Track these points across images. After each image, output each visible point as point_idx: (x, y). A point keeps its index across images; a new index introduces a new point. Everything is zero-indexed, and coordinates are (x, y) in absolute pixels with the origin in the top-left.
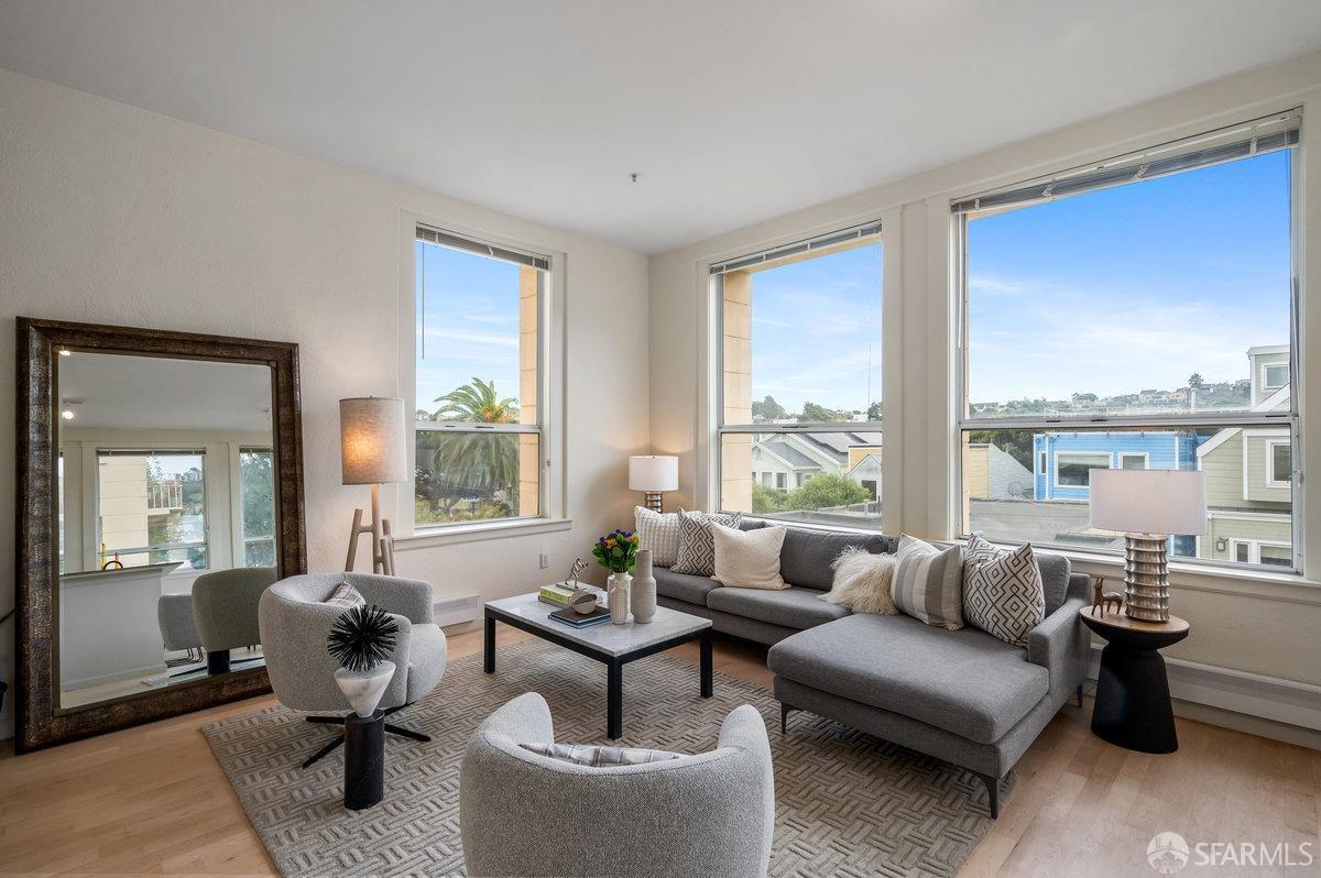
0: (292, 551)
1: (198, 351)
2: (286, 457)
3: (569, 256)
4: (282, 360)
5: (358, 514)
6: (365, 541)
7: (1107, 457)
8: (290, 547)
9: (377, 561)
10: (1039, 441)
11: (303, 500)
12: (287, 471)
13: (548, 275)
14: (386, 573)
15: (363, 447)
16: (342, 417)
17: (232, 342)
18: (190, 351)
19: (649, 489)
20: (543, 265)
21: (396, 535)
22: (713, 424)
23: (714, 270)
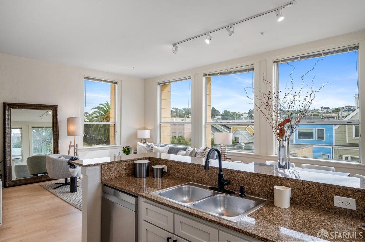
0: (56, 151)
1: (37, 108)
2: (55, 130)
3: (122, 80)
4: (54, 109)
5: (71, 142)
6: (72, 148)
7: (313, 129)
8: (56, 150)
9: (75, 153)
11: (59, 139)
12: (55, 133)
13: (117, 85)
14: (77, 156)
15: (72, 128)
16: (67, 122)
17: (44, 106)
18: (35, 108)
19: (143, 138)
20: (115, 83)
21: (79, 148)
22: (158, 122)
23: (159, 84)
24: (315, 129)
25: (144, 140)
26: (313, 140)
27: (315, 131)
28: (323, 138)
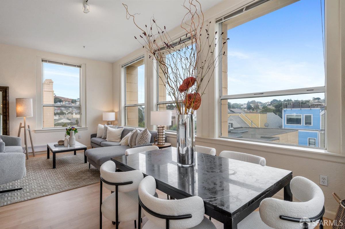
3: (87, 64)
4: (4, 90)
5: (21, 124)
6: (22, 130)
7: (301, 116)
10: (285, 111)
15: (20, 109)
19: (108, 120)
20: (80, 67)
21: (36, 129)
22: (123, 105)
23: (122, 67)
24: (303, 116)
25: (109, 122)
26: (301, 125)
27: (303, 118)
28: (310, 123)
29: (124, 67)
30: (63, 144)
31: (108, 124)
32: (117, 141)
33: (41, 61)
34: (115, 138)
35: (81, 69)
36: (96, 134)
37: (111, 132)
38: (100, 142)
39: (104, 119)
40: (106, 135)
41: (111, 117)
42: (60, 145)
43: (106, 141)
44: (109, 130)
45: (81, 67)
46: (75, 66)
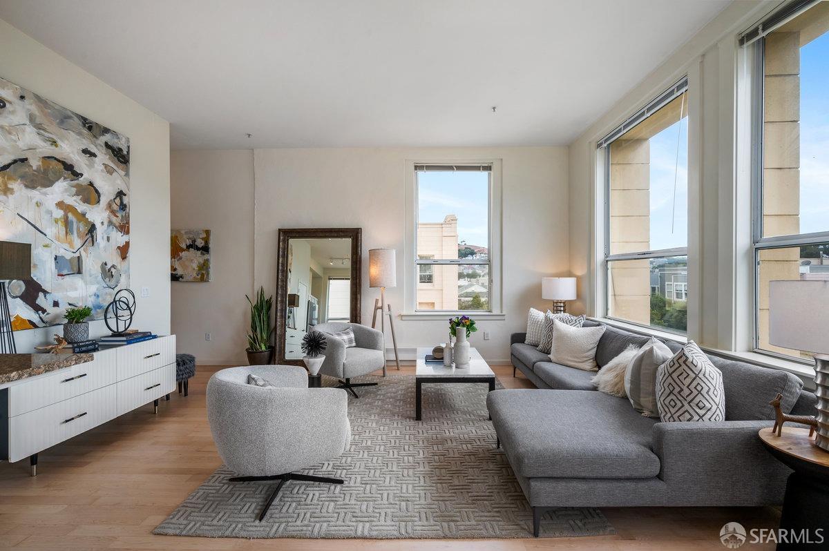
1: (327, 235)
3: (503, 159)
4: (354, 235)
5: (377, 301)
11: (359, 293)
12: (354, 281)
13: (492, 174)
17: (337, 230)
18: (324, 235)
19: (555, 298)
20: (488, 168)
21: (405, 312)
22: (599, 256)
23: (599, 145)
25: (559, 304)
29: (605, 145)
30: (442, 358)
31: (556, 311)
32: (581, 365)
33: (414, 168)
34: (577, 358)
35: (492, 172)
36: (524, 335)
37: (563, 337)
38: (534, 360)
39: (545, 296)
40: (549, 343)
41: (566, 289)
42: (436, 359)
43: (550, 361)
44: (557, 330)
45: (490, 170)
46: (477, 168)
